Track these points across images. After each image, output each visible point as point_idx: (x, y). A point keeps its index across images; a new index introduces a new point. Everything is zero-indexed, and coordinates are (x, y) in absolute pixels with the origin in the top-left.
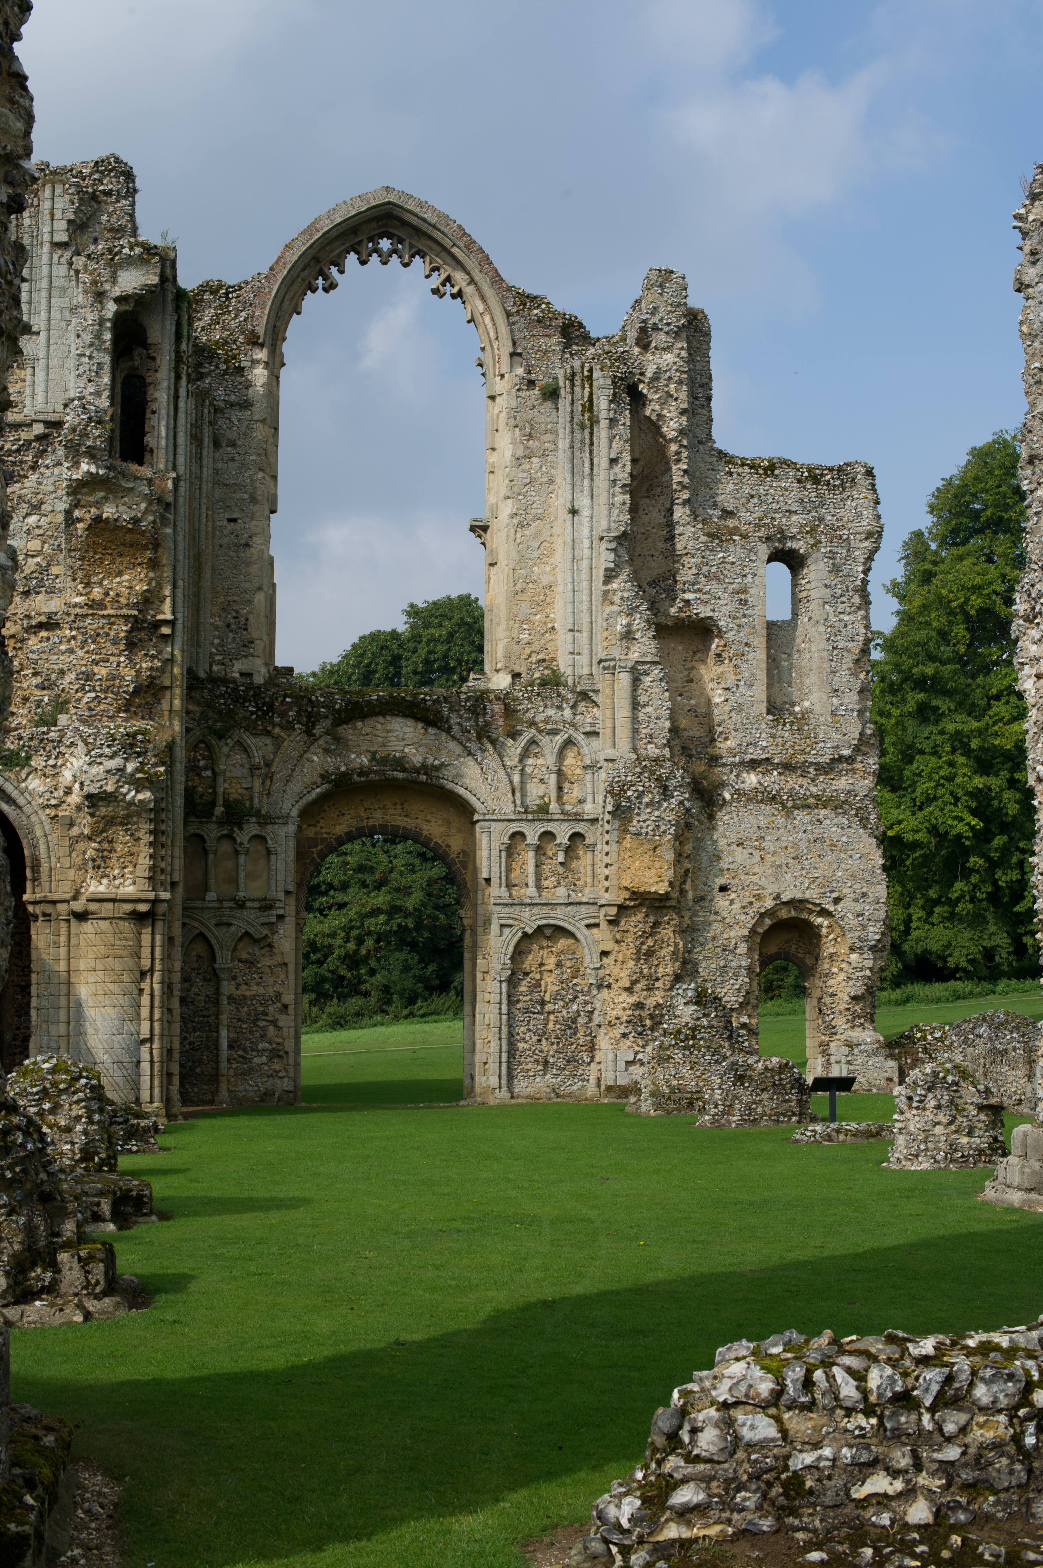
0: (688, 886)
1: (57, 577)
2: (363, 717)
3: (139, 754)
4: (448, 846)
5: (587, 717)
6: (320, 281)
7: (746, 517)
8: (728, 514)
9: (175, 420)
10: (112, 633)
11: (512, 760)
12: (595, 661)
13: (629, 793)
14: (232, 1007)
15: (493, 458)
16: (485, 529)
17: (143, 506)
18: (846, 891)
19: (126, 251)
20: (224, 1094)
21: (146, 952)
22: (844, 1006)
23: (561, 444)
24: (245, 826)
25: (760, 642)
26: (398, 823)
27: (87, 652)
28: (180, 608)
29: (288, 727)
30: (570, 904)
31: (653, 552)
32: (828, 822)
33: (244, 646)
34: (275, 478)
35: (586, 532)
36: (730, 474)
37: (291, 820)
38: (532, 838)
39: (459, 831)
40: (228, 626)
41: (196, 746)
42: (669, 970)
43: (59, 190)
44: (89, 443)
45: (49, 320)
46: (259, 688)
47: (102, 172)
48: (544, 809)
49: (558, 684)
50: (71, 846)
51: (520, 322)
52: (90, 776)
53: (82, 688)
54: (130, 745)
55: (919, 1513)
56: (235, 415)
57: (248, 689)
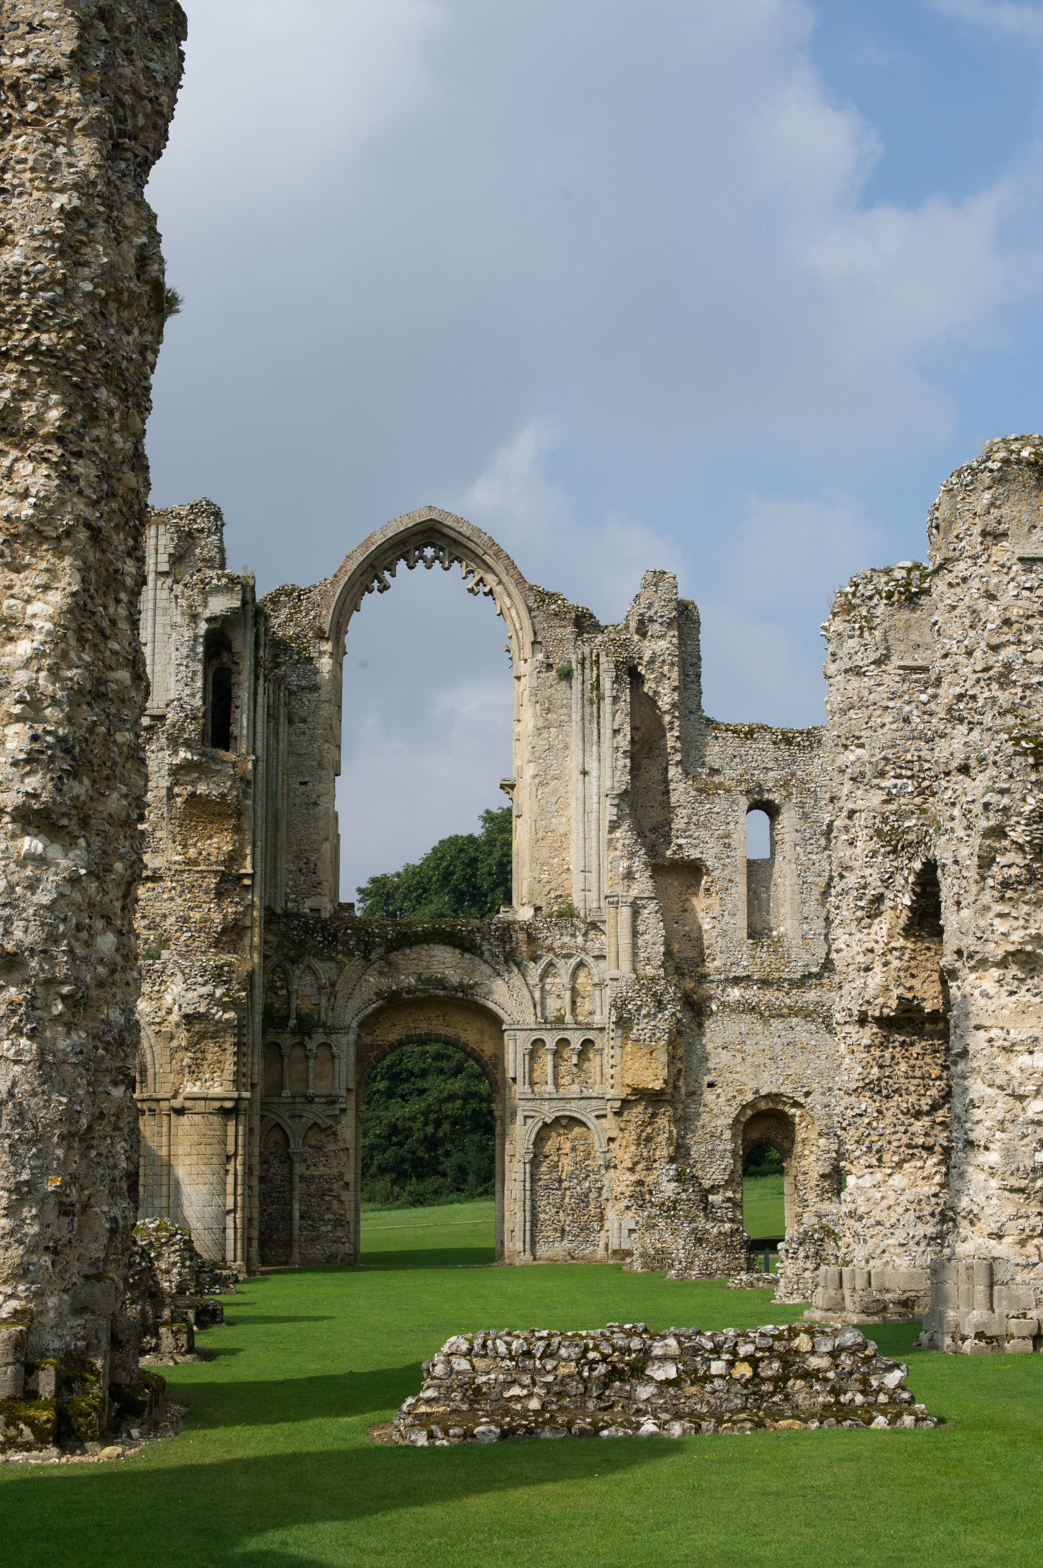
0: (681, 1083)
1: (161, 839)
2: (411, 945)
3: (225, 982)
4: (482, 1051)
5: (597, 942)
6: (376, 584)
7: (728, 776)
8: (714, 771)
9: (255, 712)
10: (204, 885)
11: (534, 978)
12: (602, 897)
13: (630, 1007)
14: (303, 1185)
15: (519, 728)
16: (512, 787)
17: (229, 783)
18: (815, 1086)
19: (215, 581)
20: (296, 1256)
21: (231, 1140)
22: (813, 1183)
23: (574, 717)
24: (314, 1036)
25: (741, 879)
26: (441, 1032)
27: (185, 900)
28: (258, 864)
29: (350, 953)
30: (582, 1098)
31: (653, 803)
32: (799, 1028)
33: (314, 886)
34: (339, 747)
35: (594, 790)
36: (716, 738)
37: (351, 1031)
38: (551, 1044)
39: (491, 1038)
40: (300, 870)
41: (274, 970)
42: (665, 1153)
43: (162, 529)
44: (186, 736)
45: (154, 634)
46: (326, 921)
47: (196, 514)
48: (560, 1020)
49: (572, 916)
50: (172, 1056)
51: (540, 616)
52: (187, 999)
53: (180, 929)
54: (218, 975)
55: (534, 1404)
56: (306, 696)
57: (316, 922)
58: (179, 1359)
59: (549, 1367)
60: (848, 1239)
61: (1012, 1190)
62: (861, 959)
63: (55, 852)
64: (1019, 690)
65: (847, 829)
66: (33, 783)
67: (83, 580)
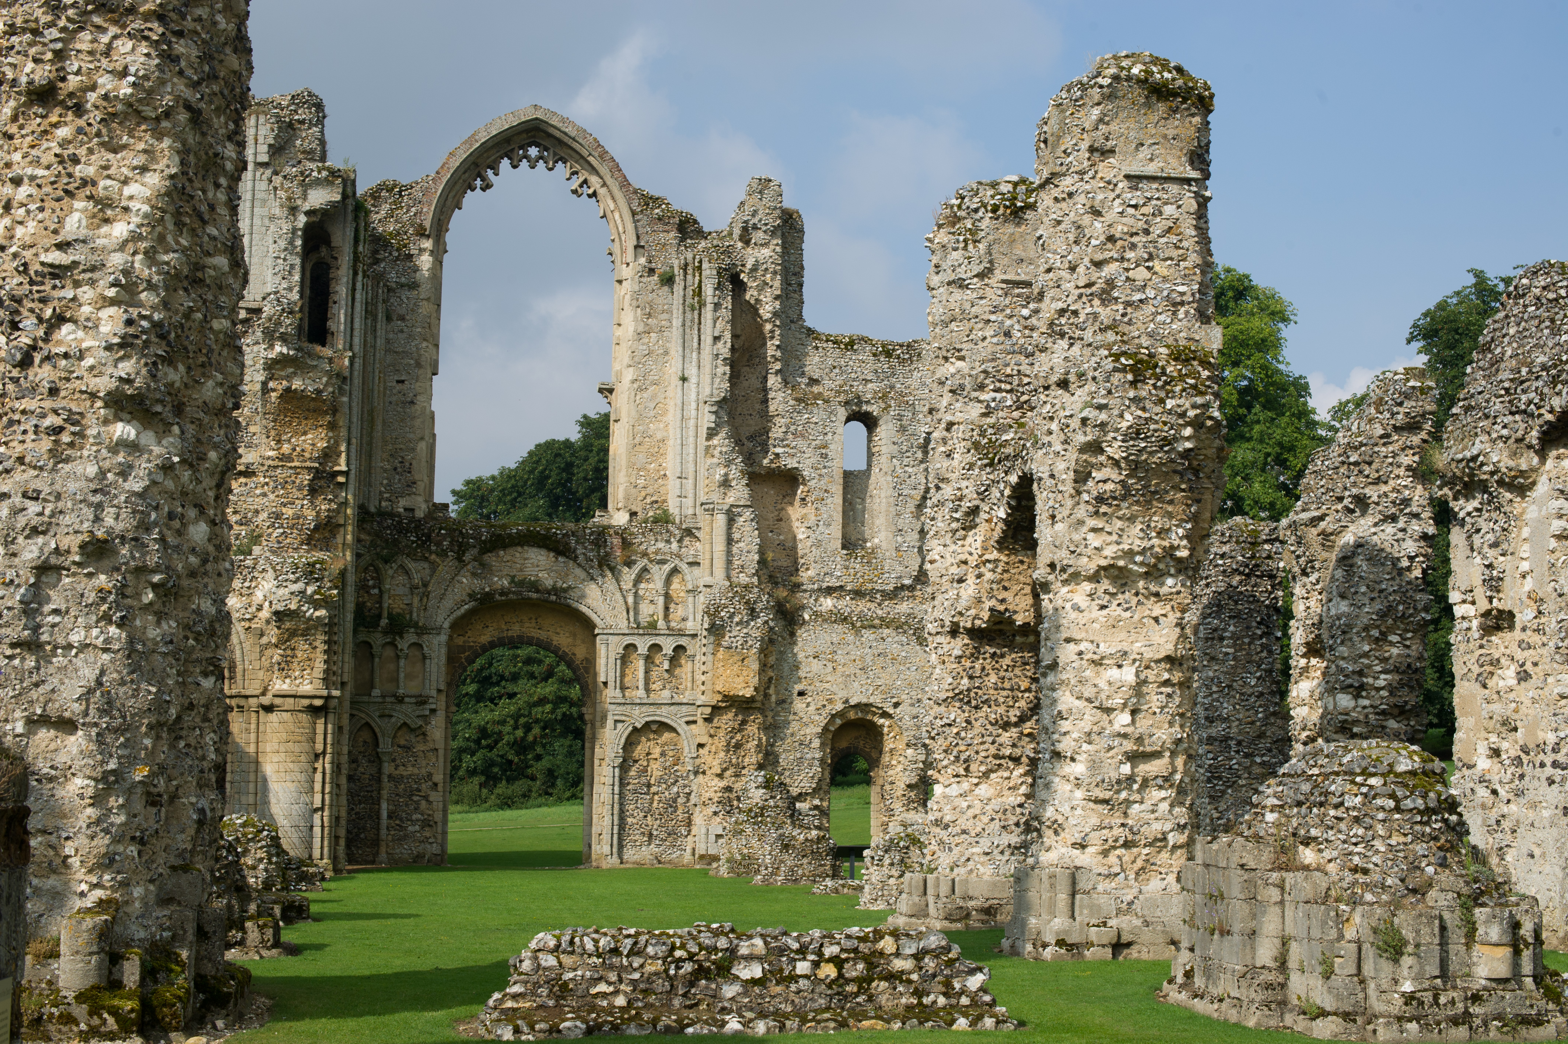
0: (771, 691)
1: (255, 434)
2: (505, 547)
3: (317, 580)
4: (574, 654)
5: (691, 549)
6: (478, 182)
7: (827, 386)
8: (813, 381)
9: (353, 308)
10: (298, 481)
11: (627, 584)
12: (698, 504)
13: (723, 613)
14: (392, 785)
15: (619, 332)
16: (611, 391)
17: (325, 379)
18: (904, 697)
19: (315, 174)
20: (383, 856)
21: (320, 738)
22: (900, 793)
23: (674, 322)
24: (405, 635)
25: (837, 489)
26: (533, 634)
27: (277, 496)
28: (353, 461)
29: (443, 554)
30: (673, 704)
31: (751, 412)
32: (890, 639)
33: (408, 486)
34: (437, 346)
35: (693, 396)
36: (817, 348)
37: (443, 631)
38: (643, 649)
39: (583, 642)
40: (395, 469)
41: (367, 568)
42: (754, 760)
43: (262, 119)
44: (282, 330)
45: (252, 225)
46: (420, 521)
47: (297, 104)
48: (653, 625)
49: (667, 522)
50: (261, 653)
51: (644, 220)
52: (278, 596)
53: (272, 525)
54: (310, 572)
55: (620, 1001)
56: (405, 294)
57: (410, 522)
58: (264, 953)
59: (635, 965)
60: (934, 847)
61: (1097, 801)
62: (954, 570)
63: (148, 438)
64: (1120, 307)
65: (944, 441)
66: (126, 368)
67: (182, 163)
